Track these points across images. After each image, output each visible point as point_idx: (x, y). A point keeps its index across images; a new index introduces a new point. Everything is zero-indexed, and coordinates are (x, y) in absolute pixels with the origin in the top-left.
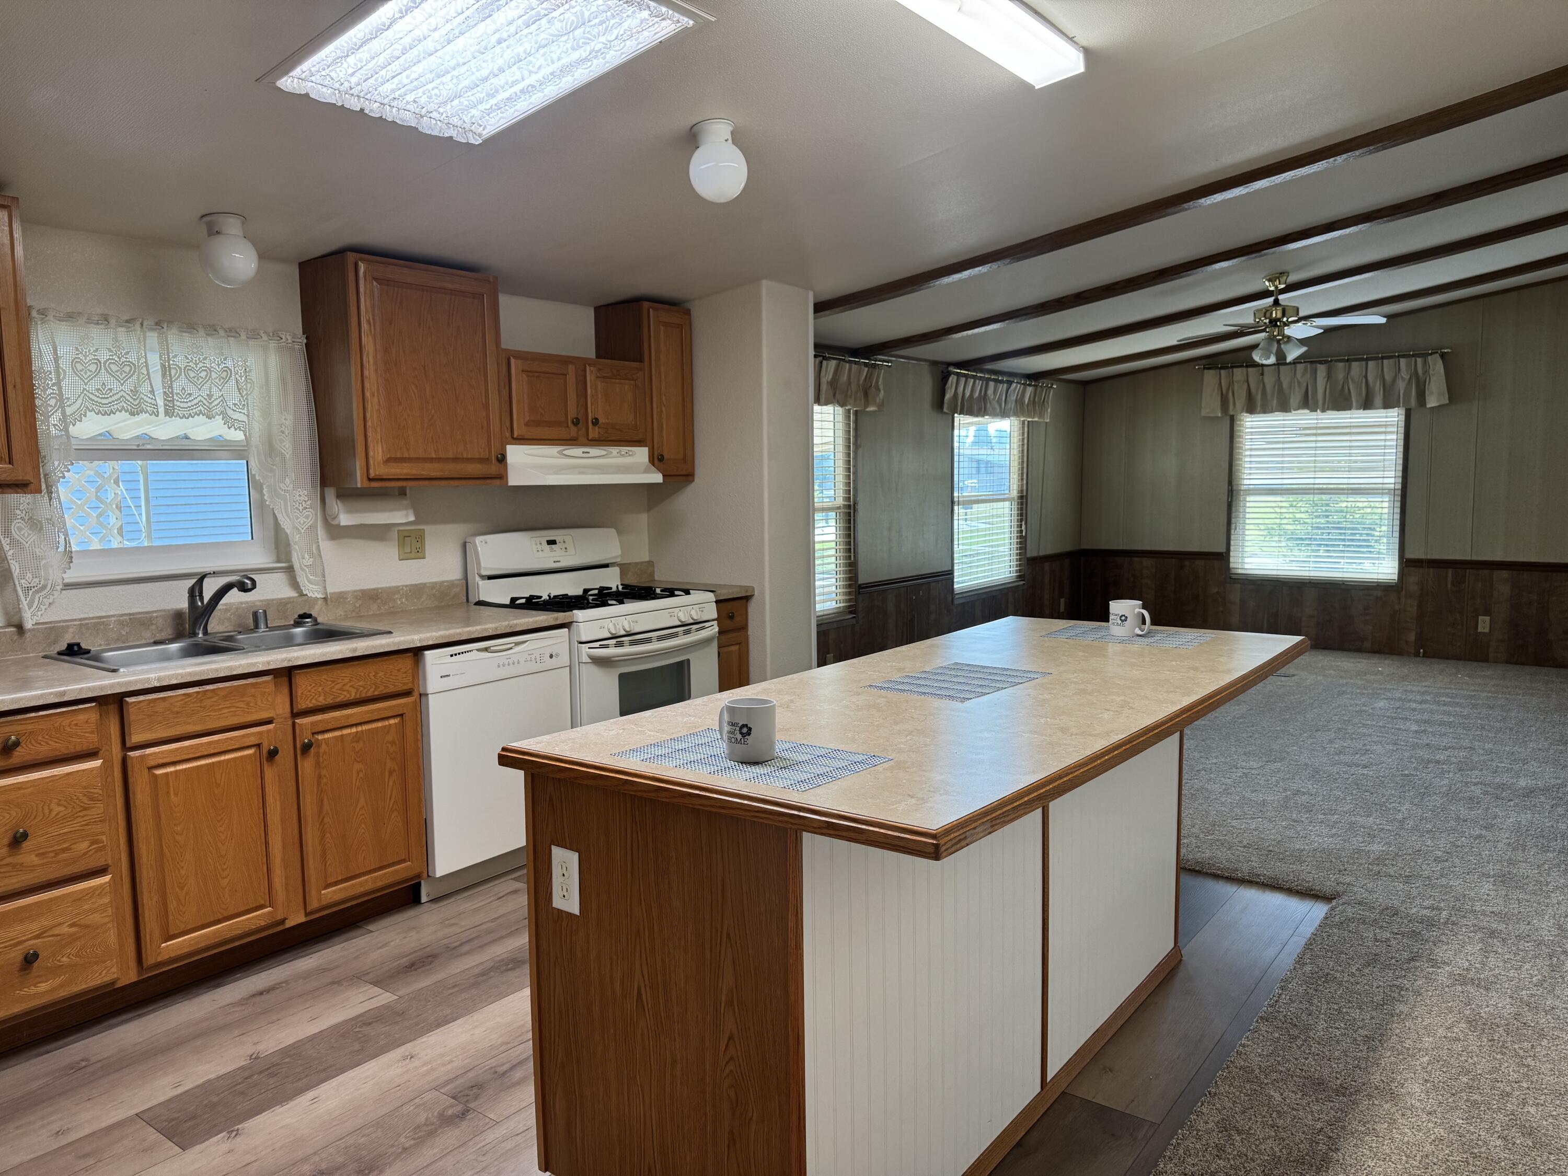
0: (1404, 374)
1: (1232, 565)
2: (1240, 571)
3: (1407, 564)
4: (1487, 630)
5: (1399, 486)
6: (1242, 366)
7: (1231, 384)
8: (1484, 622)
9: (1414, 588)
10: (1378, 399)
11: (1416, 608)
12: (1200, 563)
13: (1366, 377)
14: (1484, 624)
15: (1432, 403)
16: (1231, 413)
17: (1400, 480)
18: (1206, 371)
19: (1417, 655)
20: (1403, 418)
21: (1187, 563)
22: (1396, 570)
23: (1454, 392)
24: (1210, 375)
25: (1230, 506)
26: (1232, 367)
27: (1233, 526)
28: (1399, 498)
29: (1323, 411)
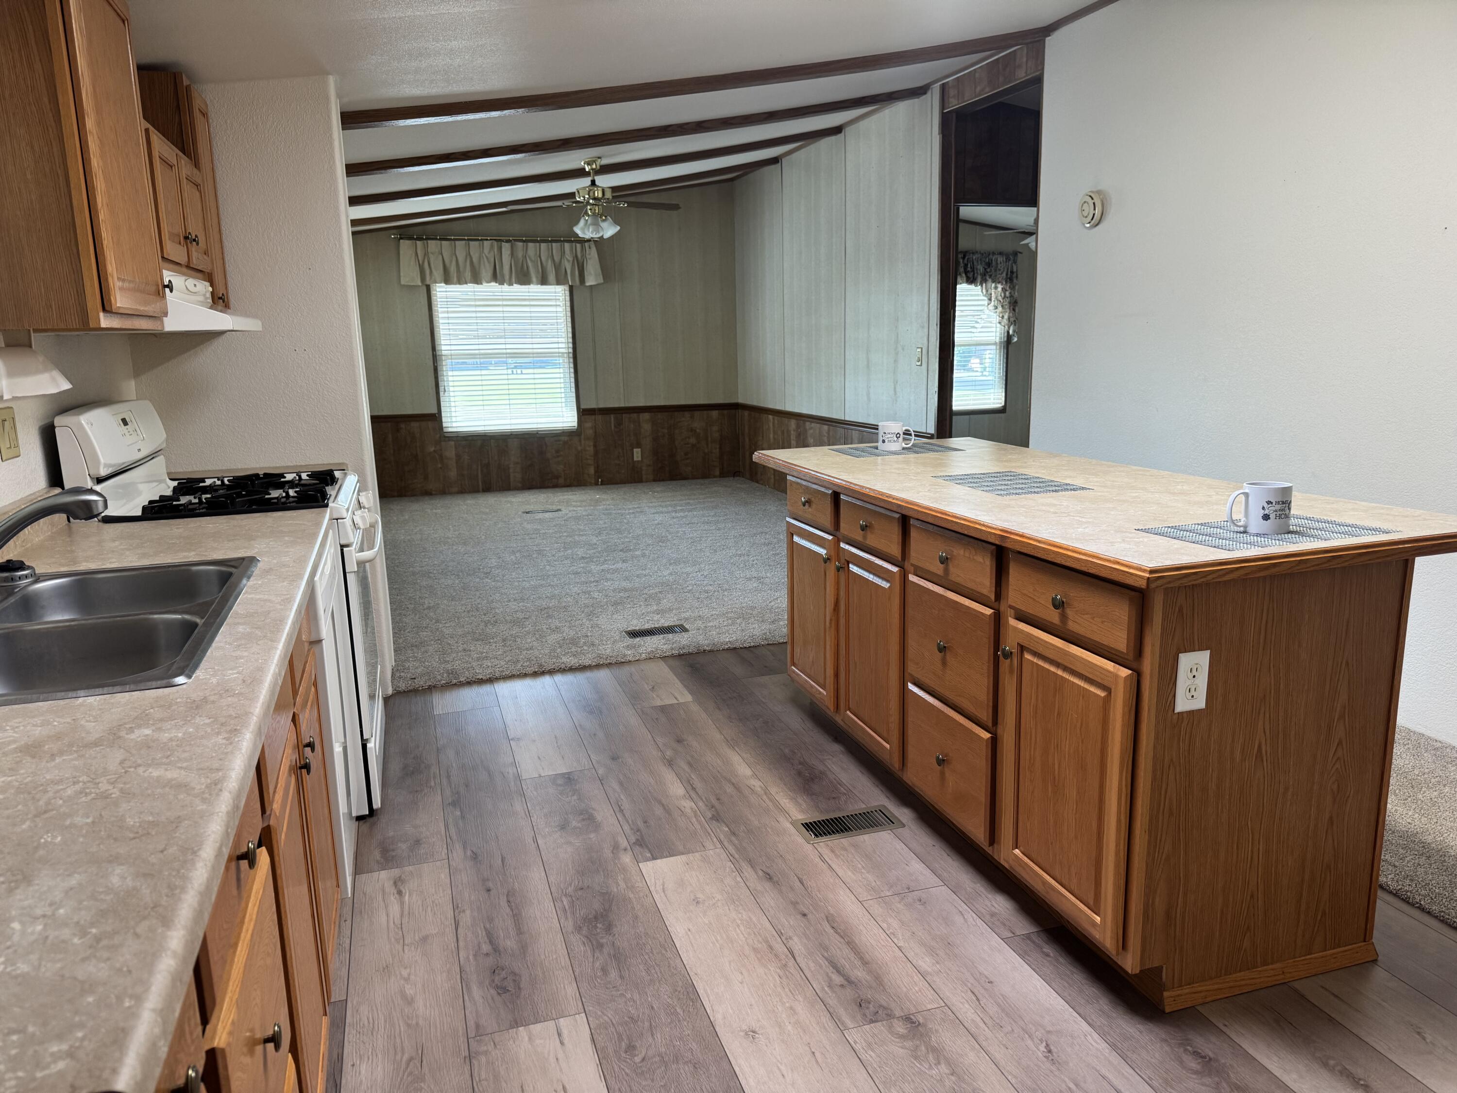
0: (568, 256)
1: (444, 425)
2: (450, 430)
3: (583, 413)
4: (640, 459)
5: (571, 350)
6: (436, 239)
7: (426, 254)
8: (637, 453)
9: (590, 432)
10: (552, 277)
11: (592, 447)
12: (415, 425)
13: (540, 257)
14: (637, 454)
15: (590, 281)
16: (428, 282)
17: (571, 345)
18: (401, 241)
19: (597, 484)
20: (568, 293)
21: (403, 426)
22: (576, 419)
23: (607, 273)
24: (405, 244)
25: (436, 370)
26: (427, 239)
27: (441, 389)
28: (572, 360)
29: (511, 284)
